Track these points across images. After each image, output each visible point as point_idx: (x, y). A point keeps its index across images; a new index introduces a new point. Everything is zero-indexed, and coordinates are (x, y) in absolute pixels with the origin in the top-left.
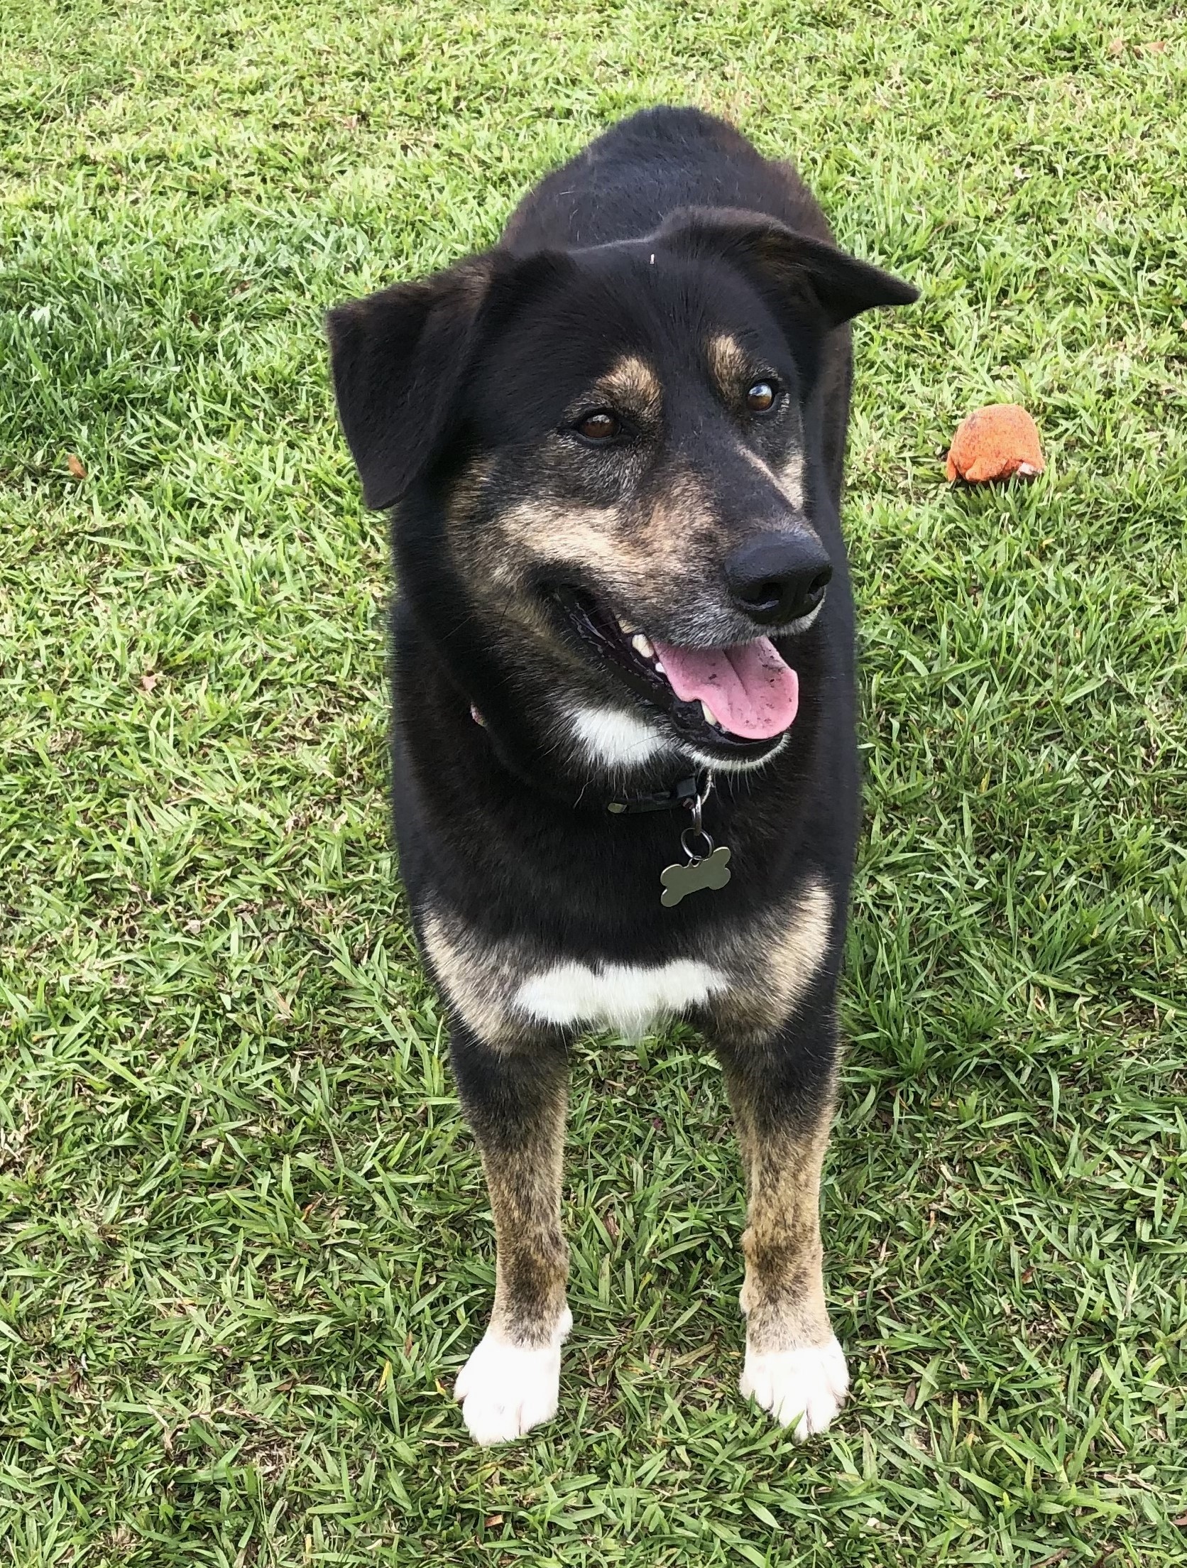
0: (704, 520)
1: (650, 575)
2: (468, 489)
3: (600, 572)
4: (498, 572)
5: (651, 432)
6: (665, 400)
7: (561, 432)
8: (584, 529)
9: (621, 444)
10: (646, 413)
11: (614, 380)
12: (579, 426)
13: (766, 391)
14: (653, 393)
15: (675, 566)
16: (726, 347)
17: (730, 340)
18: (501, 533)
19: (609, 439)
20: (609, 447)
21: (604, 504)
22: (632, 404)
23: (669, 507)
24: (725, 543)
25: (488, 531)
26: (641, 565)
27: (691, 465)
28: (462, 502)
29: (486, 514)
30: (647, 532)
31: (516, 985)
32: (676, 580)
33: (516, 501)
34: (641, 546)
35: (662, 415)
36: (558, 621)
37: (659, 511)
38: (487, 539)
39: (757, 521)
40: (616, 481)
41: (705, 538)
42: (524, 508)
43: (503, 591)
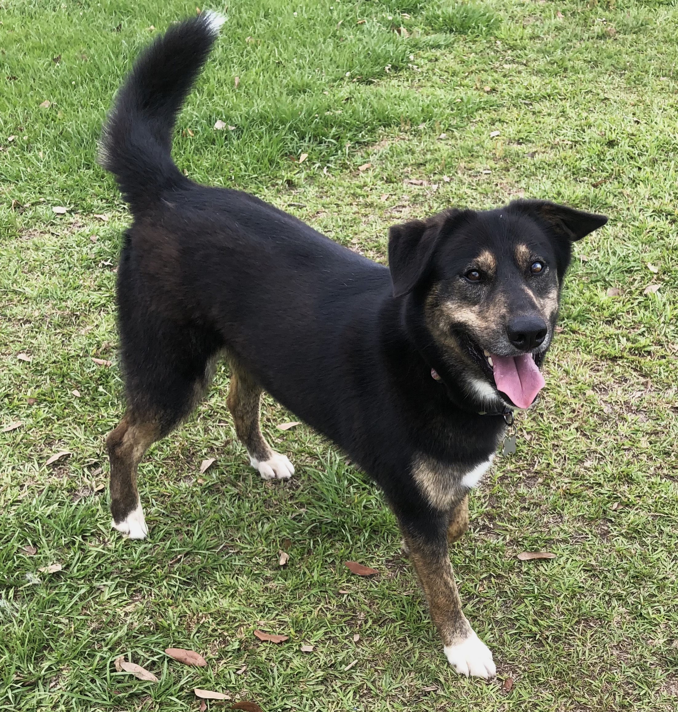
0: (504, 311)
1: (486, 328)
2: (432, 295)
3: (471, 326)
4: (441, 325)
5: (491, 279)
6: (497, 267)
7: (461, 276)
8: (469, 312)
9: (481, 283)
10: (490, 272)
11: (479, 260)
12: (468, 275)
13: (539, 266)
14: (492, 265)
15: (493, 326)
16: (523, 249)
17: (524, 246)
18: (442, 311)
19: (478, 281)
20: (477, 284)
21: (474, 304)
22: (484, 269)
23: (495, 306)
24: (507, 319)
25: (437, 310)
26: (484, 325)
27: (502, 291)
28: (430, 299)
29: (436, 305)
30: (487, 314)
31: (460, 478)
32: (493, 330)
33: (447, 301)
34: (484, 318)
35: (496, 273)
36: (463, 346)
37: (491, 307)
38: (438, 313)
39: (520, 312)
40: (479, 295)
41: (503, 317)
42: (449, 303)
43: (443, 333)
